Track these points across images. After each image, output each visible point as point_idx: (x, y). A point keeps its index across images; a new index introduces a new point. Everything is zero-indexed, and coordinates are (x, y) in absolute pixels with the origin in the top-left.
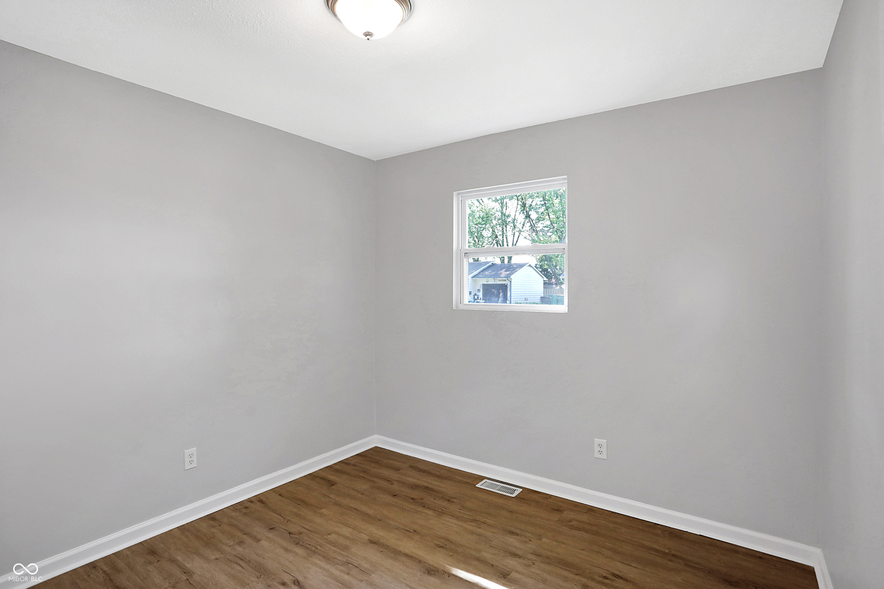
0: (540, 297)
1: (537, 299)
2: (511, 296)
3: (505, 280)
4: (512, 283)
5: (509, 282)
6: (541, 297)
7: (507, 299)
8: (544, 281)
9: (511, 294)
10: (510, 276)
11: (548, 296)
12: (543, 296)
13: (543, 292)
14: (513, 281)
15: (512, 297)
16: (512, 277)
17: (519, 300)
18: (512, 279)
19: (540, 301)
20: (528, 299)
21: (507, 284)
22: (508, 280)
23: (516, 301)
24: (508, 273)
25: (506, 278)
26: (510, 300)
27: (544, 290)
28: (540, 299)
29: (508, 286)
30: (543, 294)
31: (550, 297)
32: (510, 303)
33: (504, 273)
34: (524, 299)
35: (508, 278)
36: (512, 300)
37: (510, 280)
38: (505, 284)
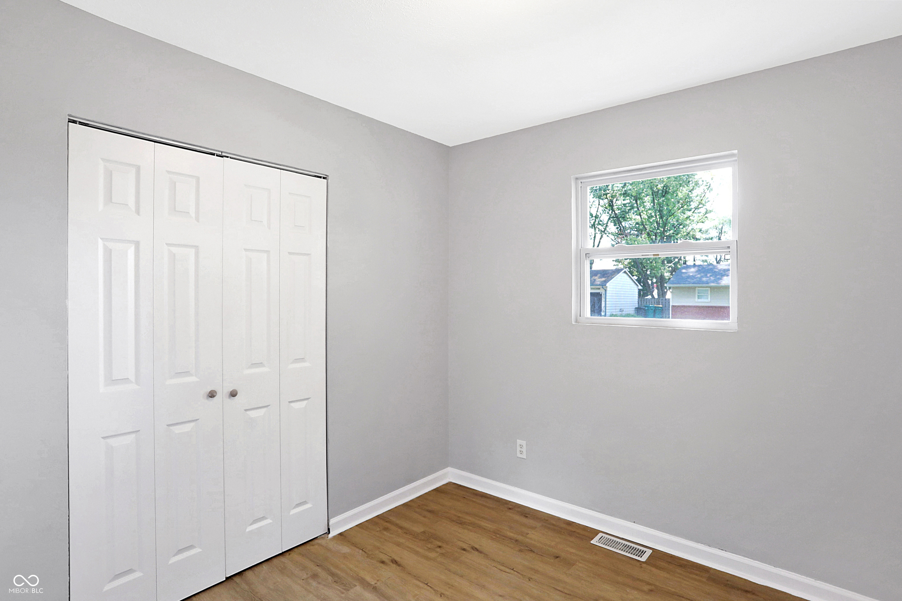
0: (634, 307)
1: (631, 310)
2: (605, 307)
3: (599, 289)
4: (608, 292)
5: (604, 291)
6: (636, 308)
7: (601, 310)
8: (639, 289)
9: (606, 304)
10: (605, 283)
11: (643, 307)
12: (637, 307)
13: (637, 303)
14: (608, 289)
15: (607, 308)
16: (608, 285)
17: (614, 311)
18: (608, 287)
19: (634, 312)
20: (624, 310)
21: (602, 293)
22: (603, 288)
23: (612, 312)
24: (603, 279)
25: (601, 286)
26: (605, 312)
27: (638, 300)
28: (634, 310)
29: (603, 295)
30: (637, 305)
31: (646, 308)
32: (605, 315)
33: (599, 280)
34: (619, 310)
35: (604, 286)
36: (607, 311)
37: (605, 288)
38: (600, 293)
